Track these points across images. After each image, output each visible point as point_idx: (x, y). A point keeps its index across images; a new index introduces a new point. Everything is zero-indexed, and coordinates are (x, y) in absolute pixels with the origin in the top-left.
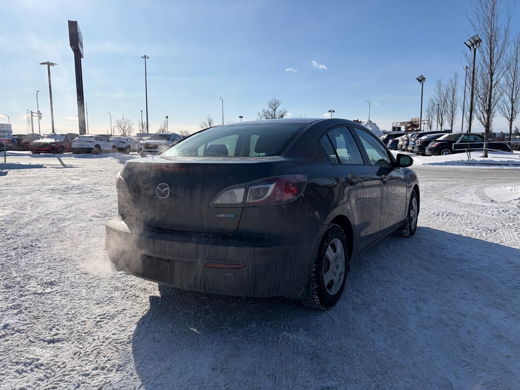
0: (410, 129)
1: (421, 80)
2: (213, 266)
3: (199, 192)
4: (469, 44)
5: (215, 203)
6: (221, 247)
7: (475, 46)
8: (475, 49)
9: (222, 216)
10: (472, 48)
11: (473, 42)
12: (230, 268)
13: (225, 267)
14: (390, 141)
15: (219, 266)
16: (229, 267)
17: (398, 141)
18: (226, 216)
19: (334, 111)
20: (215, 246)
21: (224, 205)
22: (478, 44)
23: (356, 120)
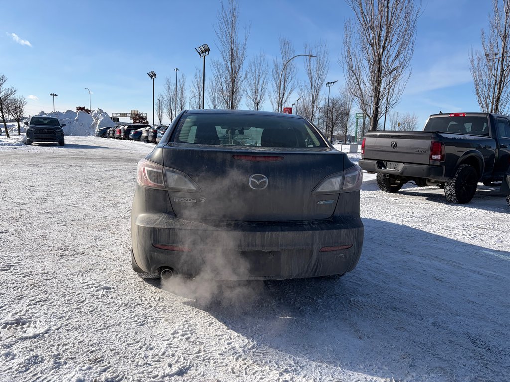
0: (138, 121)
1: (153, 75)
2: (327, 250)
3: (301, 181)
4: (200, 51)
5: (317, 191)
6: (335, 231)
7: (204, 54)
8: (205, 56)
9: (322, 203)
10: (202, 55)
11: (203, 49)
12: (342, 249)
13: (337, 248)
14: (133, 132)
15: (332, 249)
16: (340, 248)
17: (141, 133)
18: (326, 202)
19: (56, 95)
20: (330, 231)
21: (326, 192)
22: (207, 52)
23: (82, 107)
